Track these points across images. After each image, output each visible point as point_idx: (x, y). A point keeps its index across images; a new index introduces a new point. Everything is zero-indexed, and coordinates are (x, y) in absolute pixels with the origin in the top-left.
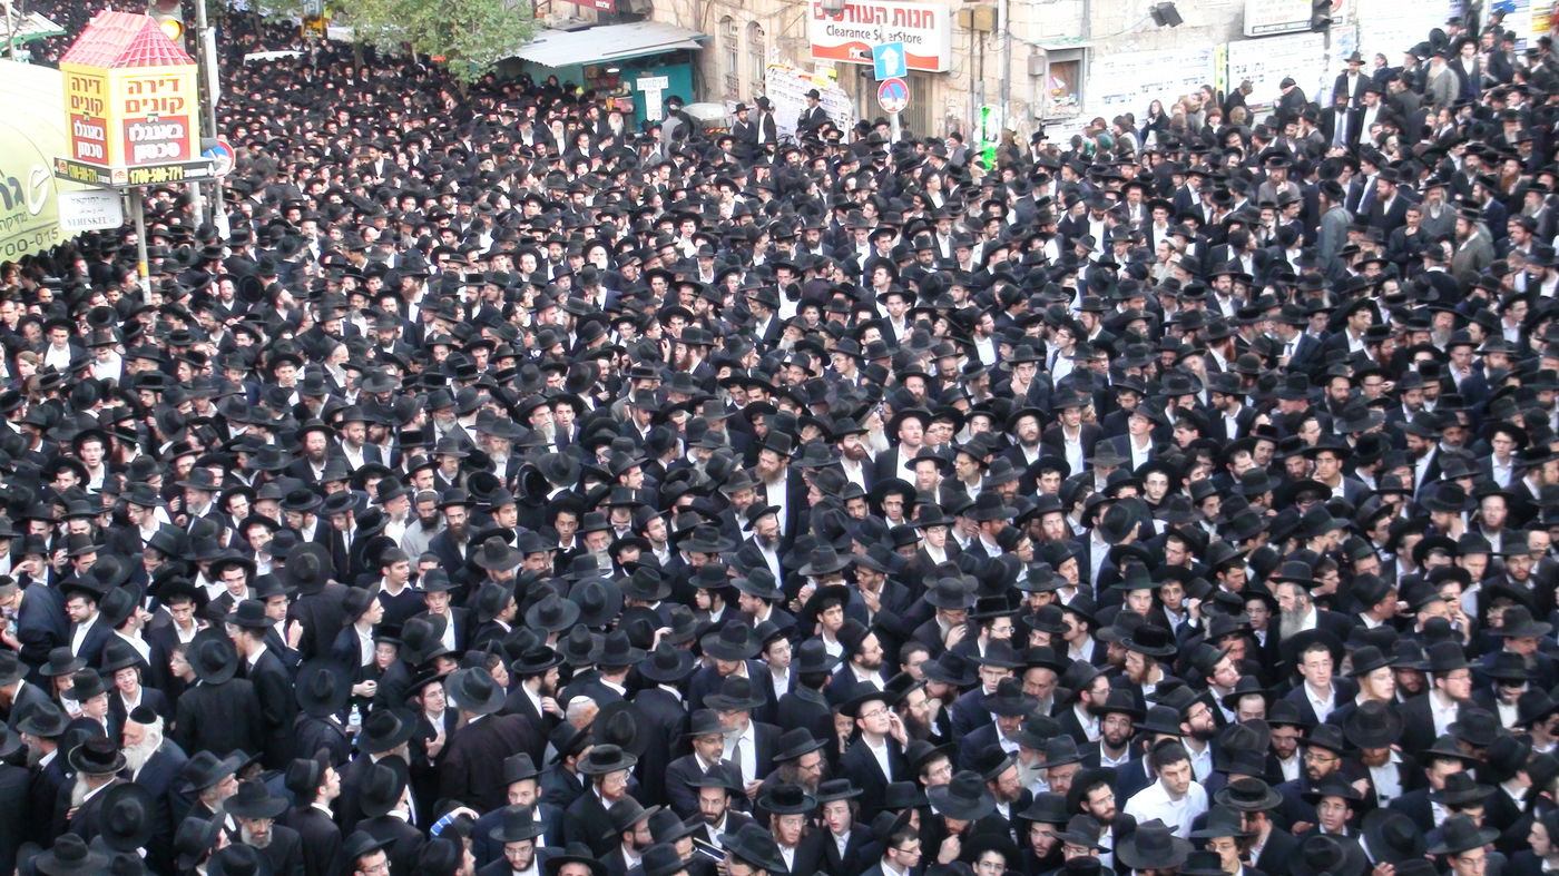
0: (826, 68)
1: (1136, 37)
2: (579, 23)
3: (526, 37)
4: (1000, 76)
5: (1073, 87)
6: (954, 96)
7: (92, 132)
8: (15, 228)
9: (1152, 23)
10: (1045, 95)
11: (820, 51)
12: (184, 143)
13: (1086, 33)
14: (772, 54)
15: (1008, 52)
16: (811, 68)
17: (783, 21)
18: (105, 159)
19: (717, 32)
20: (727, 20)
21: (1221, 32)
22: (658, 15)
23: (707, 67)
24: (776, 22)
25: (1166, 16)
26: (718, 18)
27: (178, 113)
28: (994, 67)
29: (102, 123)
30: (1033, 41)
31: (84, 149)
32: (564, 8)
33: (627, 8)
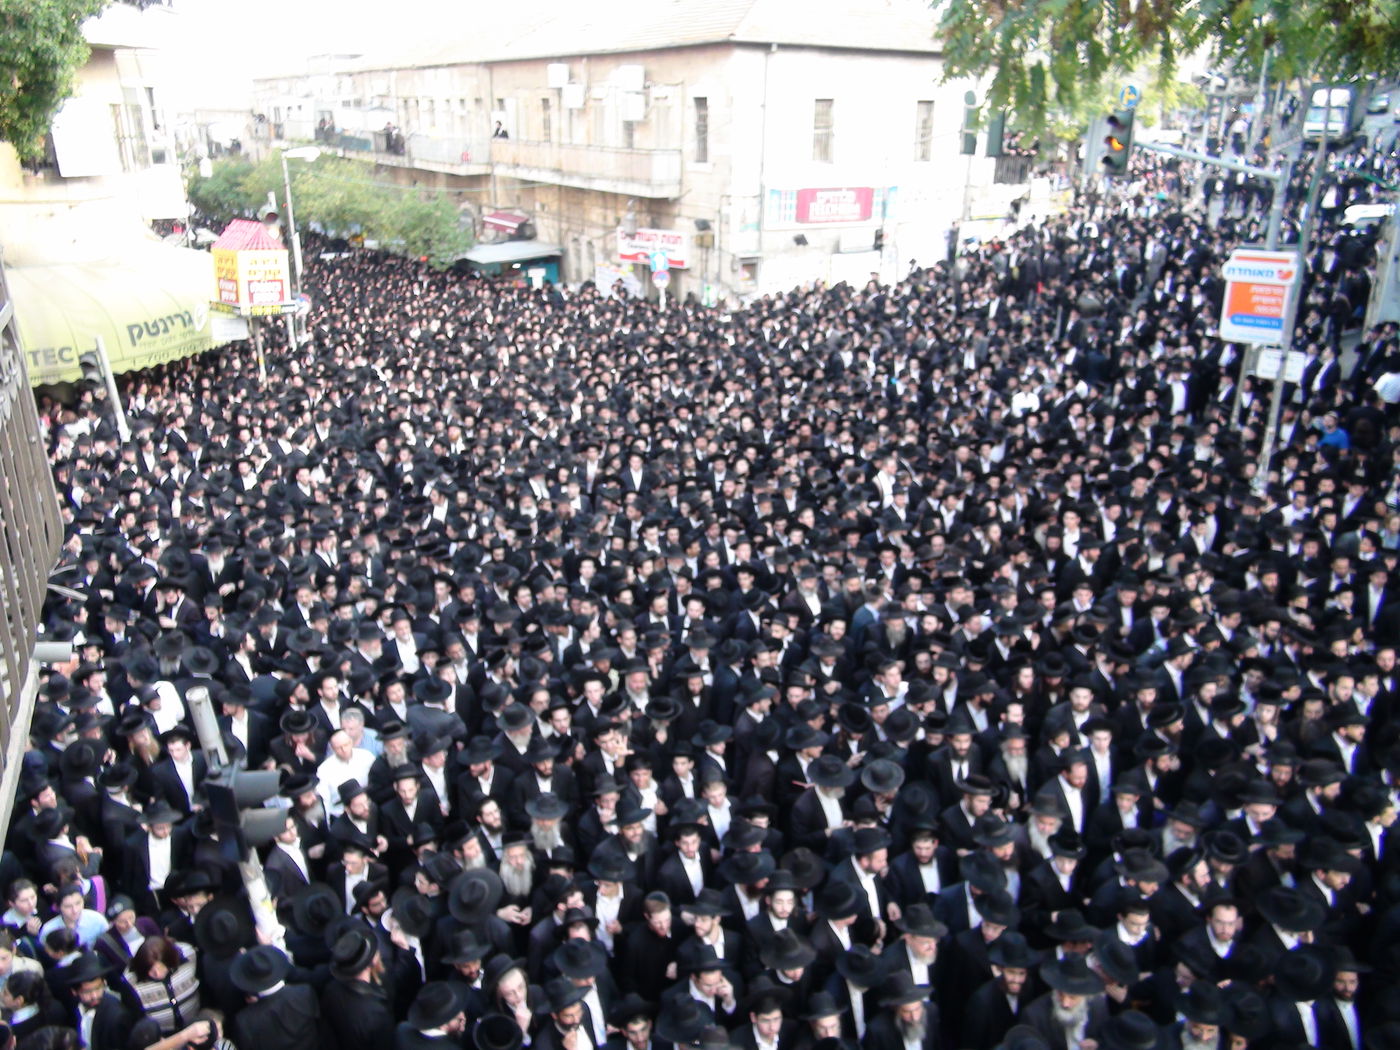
0: (627, 265)
1: (785, 251)
2: (498, 240)
3: (470, 246)
4: (716, 270)
5: (753, 277)
6: (692, 281)
7: (230, 286)
8: (188, 338)
9: (794, 244)
10: (740, 280)
11: (624, 257)
12: (282, 293)
13: (760, 249)
14: (599, 257)
15: (720, 257)
16: (619, 266)
17: (604, 241)
18: (237, 300)
19: (571, 247)
20: (575, 240)
21: (829, 249)
22: (540, 237)
23: (565, 265)
24: (601, 242)
26: (571, 239)
27: (278, 277)
28: (713, 266)
29: (235, 281)
30: (732, 251)
31: (225, 295)
32: (490, 233)
33: (524, 233)
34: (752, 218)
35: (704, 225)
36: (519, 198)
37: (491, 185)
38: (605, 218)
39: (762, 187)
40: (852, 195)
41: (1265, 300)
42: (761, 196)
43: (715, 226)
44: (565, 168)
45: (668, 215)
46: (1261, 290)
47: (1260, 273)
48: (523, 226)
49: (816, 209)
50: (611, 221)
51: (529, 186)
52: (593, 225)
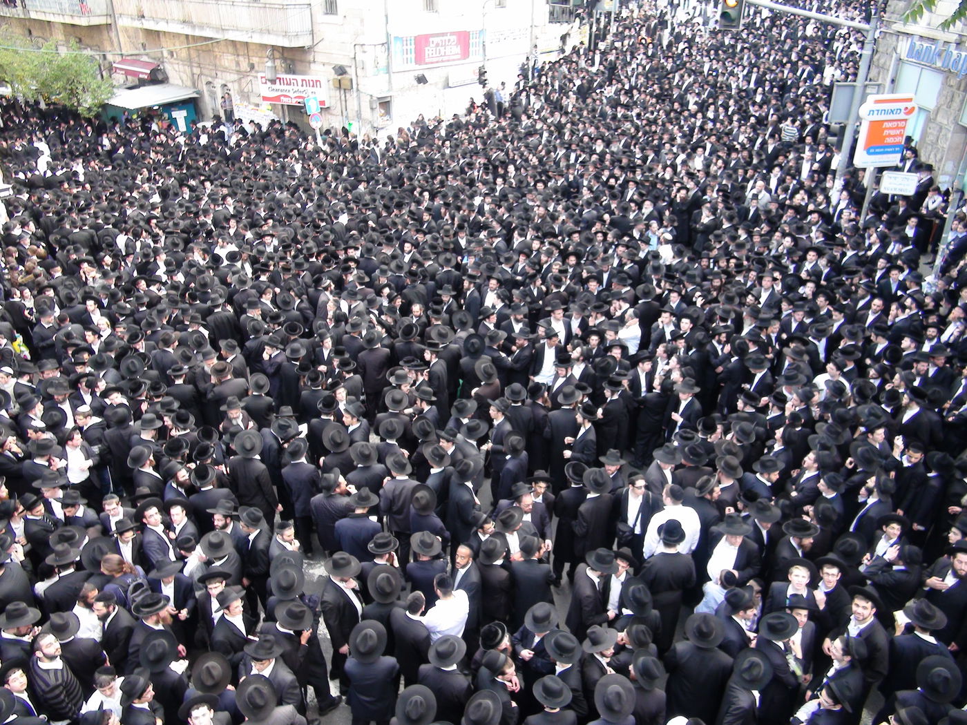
0: (266, 106)
1: (410, 90)
2: (129, 84)
4: (356, 108)
5: (388, 112)
6: (334, 118)
9: (416, 83)
10: (377, 117)
11: (265, 99)
13: (391, 89)
15: (359, 98)
16: (257, 105)
17: (240, 85)
19: (205, 89)
22: (171, 80)
23: (201, 105)
24: (236, 85)
25: (422, 80)
26: (204, 83)
28: (352, 103)
30: (370, 92)
32: (119, 78)
33: (156, 78)
34: (383, 63)
35: (341, 71)
36: (144, 46)
37: (113, 34)
38: (238, 64)
39: (388, 35)
40: (454, 38)
41: (892, 132)
42: (387, 45)
43: (351, 72)
44: (194, 20)
45: (302, 61)
46: (890, 125)
47: (892, 111)
48: (154, 72)
49: (429, 51)
50: (244, 66)
51: (153, 35)
52: (225, 70)
